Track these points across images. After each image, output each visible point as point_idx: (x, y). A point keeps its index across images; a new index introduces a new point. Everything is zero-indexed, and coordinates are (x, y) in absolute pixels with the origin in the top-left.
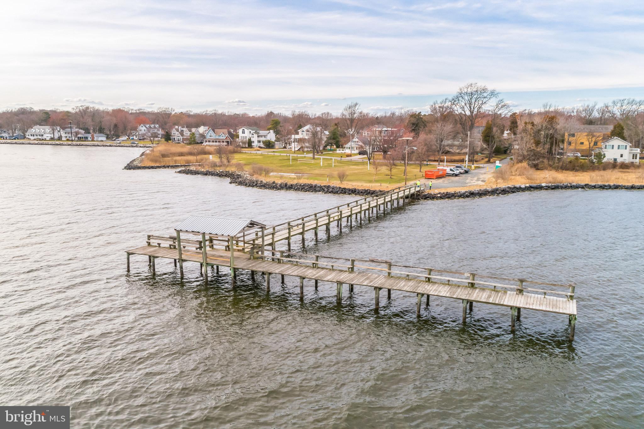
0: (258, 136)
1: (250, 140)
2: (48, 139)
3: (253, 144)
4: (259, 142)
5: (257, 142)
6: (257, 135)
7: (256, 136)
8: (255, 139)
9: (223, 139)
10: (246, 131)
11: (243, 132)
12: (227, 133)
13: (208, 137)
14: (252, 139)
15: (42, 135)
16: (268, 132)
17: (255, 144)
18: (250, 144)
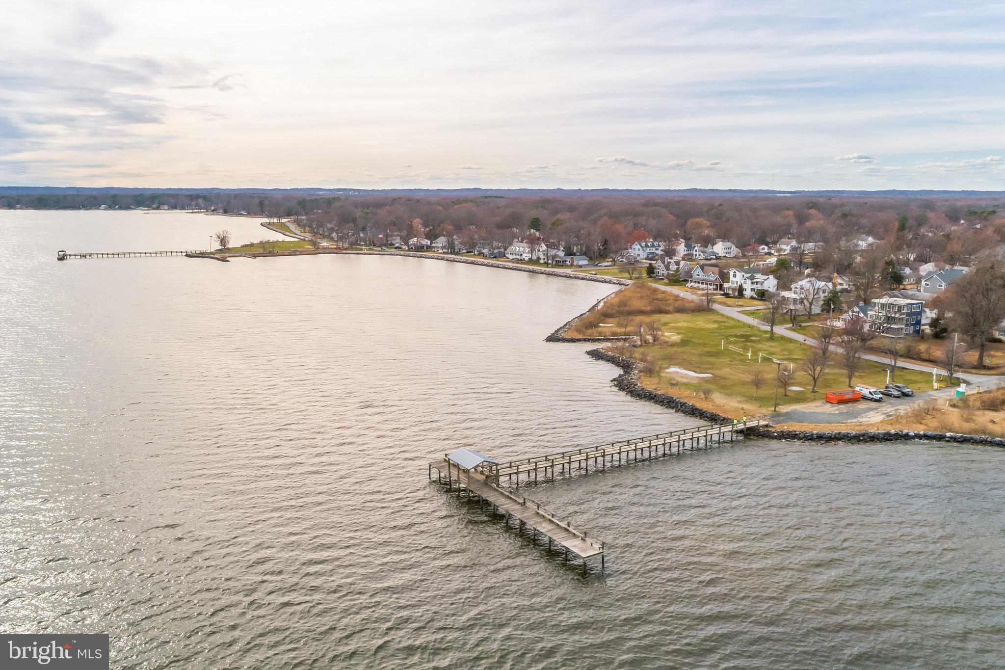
0: (752, 283)
1: (741, 286)
2: (526, 259)
3: (744, 292)
4: (753, 290)
5: (750, 290)
6: (750, 281)
7: (748, 282)
8: (748, 286)
9: (712, 281)
10: (737, 273)
11: (735, 276)
12: (717, 272)
13: (695, 276)
14: (744, 286)
15: (521, 255)
16: (766, 277)
17: (748, 293)
18: (741, 291)
